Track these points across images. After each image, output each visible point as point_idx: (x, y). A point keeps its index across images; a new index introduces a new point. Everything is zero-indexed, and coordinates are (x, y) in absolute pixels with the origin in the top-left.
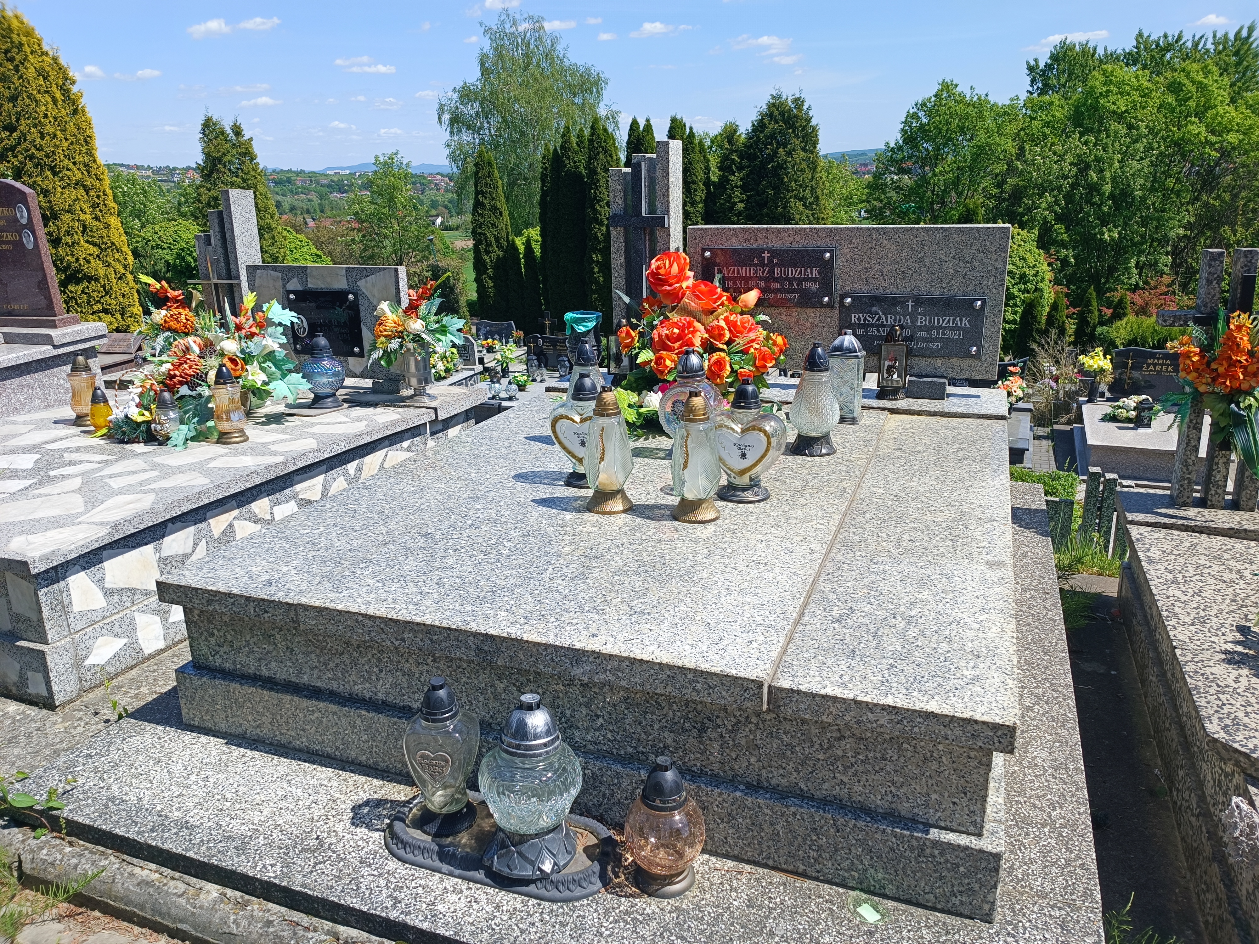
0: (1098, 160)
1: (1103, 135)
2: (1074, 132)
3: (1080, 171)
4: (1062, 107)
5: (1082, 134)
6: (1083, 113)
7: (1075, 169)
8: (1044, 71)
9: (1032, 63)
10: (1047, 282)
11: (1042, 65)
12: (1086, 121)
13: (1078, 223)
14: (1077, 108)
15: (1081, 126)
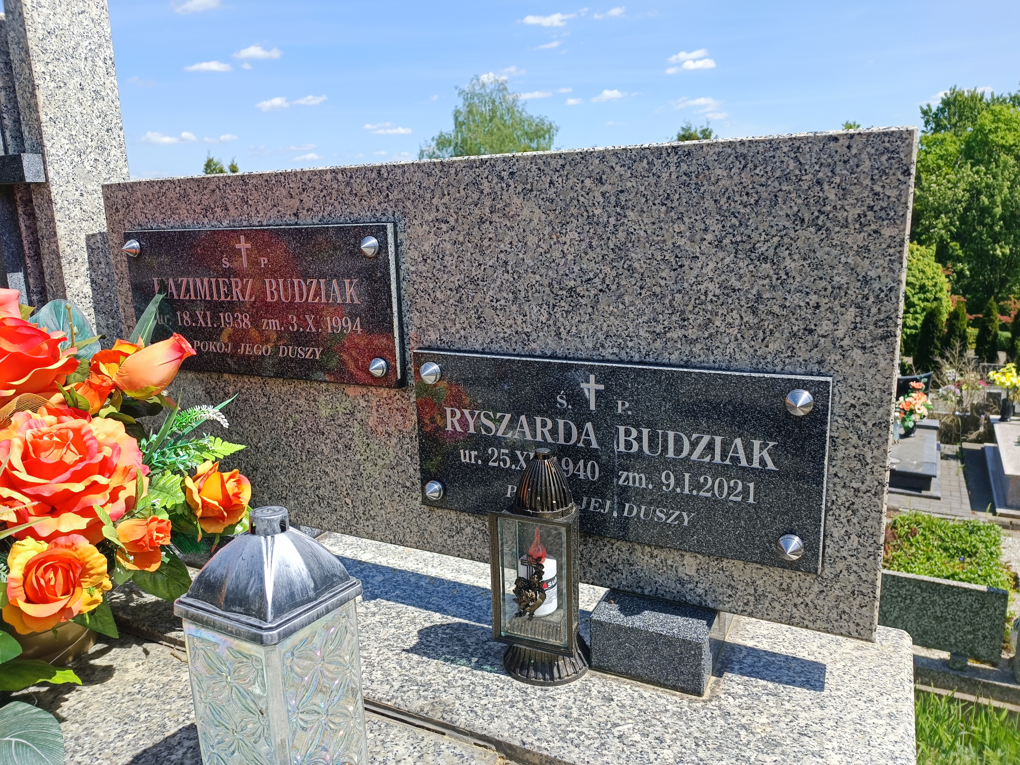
0: (988, 186)
1: (993, 165)
2: (966, 163)
3: (972, 196)
4: (955, 143)
5: (973, 165)
6: (973, 147)
7: (967, 195)
8: (936, 115)
9: (925, 108)
10: (945, 292)
11: (934, 110)
12: (977, 155)
13: (972, 240)
14: (968, 143)
15: (972, 158)
